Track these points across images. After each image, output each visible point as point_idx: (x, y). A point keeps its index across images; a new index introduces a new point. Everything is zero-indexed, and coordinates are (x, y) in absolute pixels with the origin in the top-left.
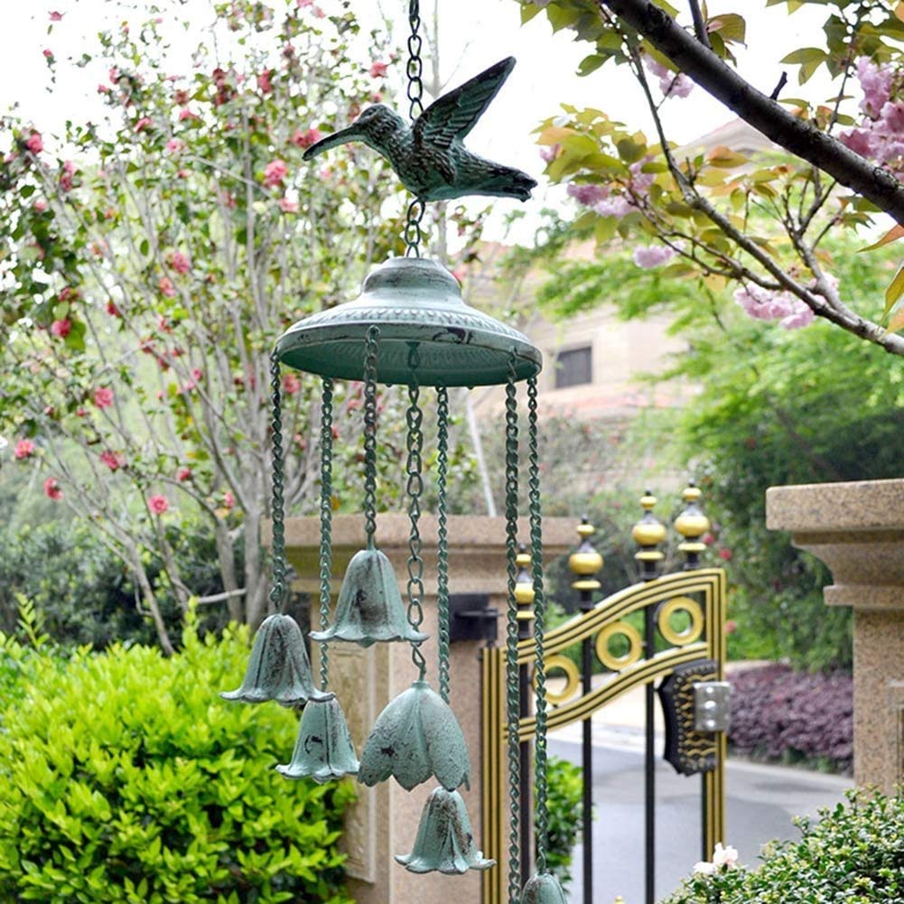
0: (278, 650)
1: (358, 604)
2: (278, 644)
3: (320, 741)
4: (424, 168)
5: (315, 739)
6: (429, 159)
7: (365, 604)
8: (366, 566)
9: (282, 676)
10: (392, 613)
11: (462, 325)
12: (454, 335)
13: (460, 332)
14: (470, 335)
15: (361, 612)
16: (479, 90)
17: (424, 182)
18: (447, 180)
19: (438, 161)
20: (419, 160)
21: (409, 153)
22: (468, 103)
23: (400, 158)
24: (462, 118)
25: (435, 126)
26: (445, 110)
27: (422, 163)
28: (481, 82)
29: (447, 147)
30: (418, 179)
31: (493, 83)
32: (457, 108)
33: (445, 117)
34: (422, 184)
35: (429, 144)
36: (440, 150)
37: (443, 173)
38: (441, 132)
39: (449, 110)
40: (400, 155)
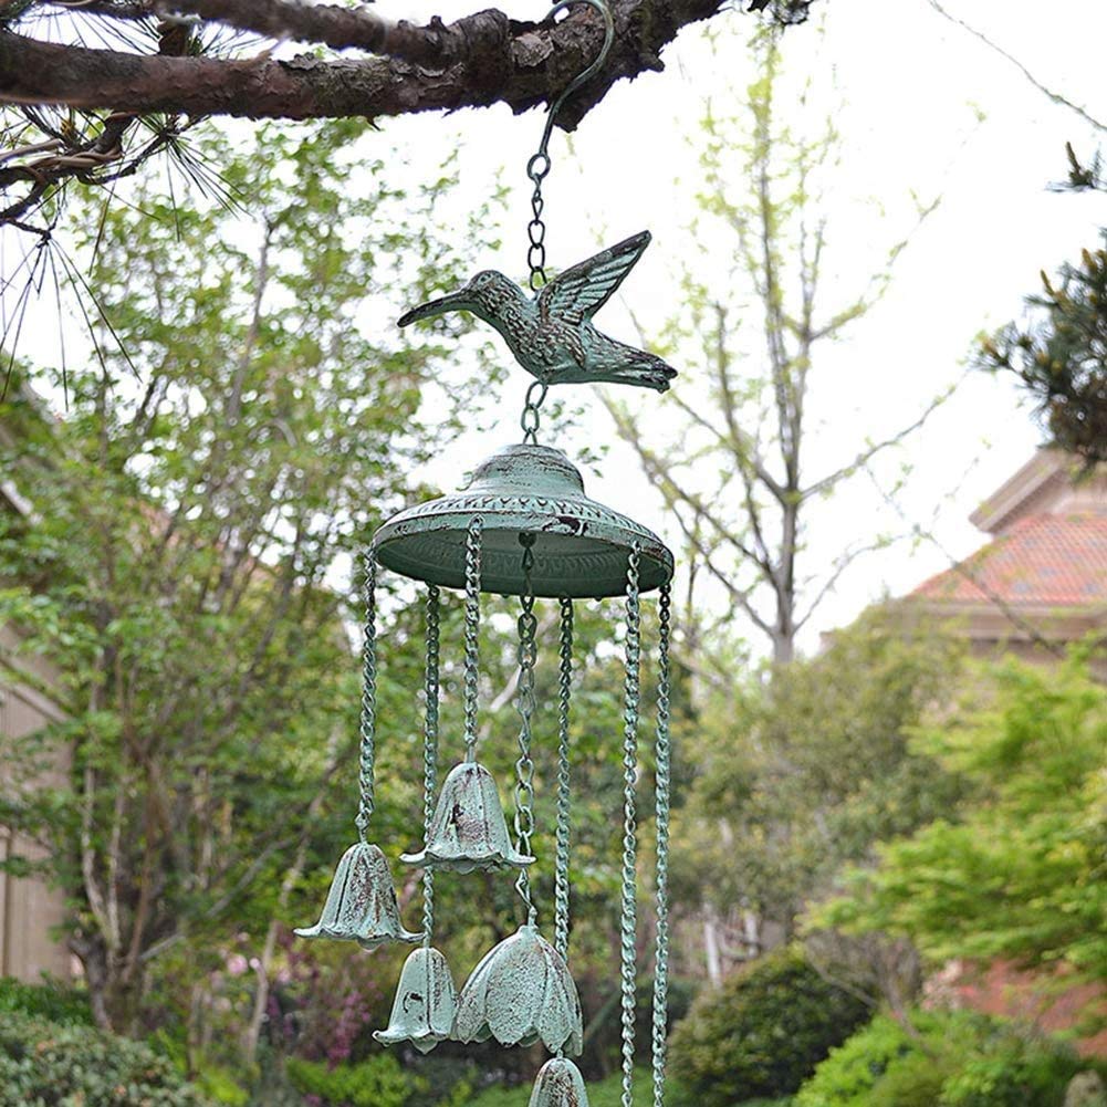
0: (364, 881)
1: (454, 821)
2: (362, 875)
3: (420, 999)
5: (414, 997)
6: (557, 336)
7: (462, 820)
8: (464, 778)
9: (366, 910)
10: (492, 830)
11: (576, 515)
12: (566, 526)
13: (574, 523)
14: (585, 527)
15: (458, 828)
16: (614, 264)
17: (550, 361)
18: (578, 362)
19: (569, 340)
20: (545, 336)
21: (533, 327)
22: (600, 278)
23: (520, 333)
24: (593, 294)
25: (562, 300)
26: (576, 283)
27: (549, 339)
28: (614, 257)
29: (577, 324)
30: (543, 358)
31: (627, 259)
32: (587, 282)
33: (574, 291)
34: (548, 364)
35: (558, 320)
36: (570, 327)
37: (574, 353)
38: (570, 307)
39: (580, 285)
40: (521, 328)
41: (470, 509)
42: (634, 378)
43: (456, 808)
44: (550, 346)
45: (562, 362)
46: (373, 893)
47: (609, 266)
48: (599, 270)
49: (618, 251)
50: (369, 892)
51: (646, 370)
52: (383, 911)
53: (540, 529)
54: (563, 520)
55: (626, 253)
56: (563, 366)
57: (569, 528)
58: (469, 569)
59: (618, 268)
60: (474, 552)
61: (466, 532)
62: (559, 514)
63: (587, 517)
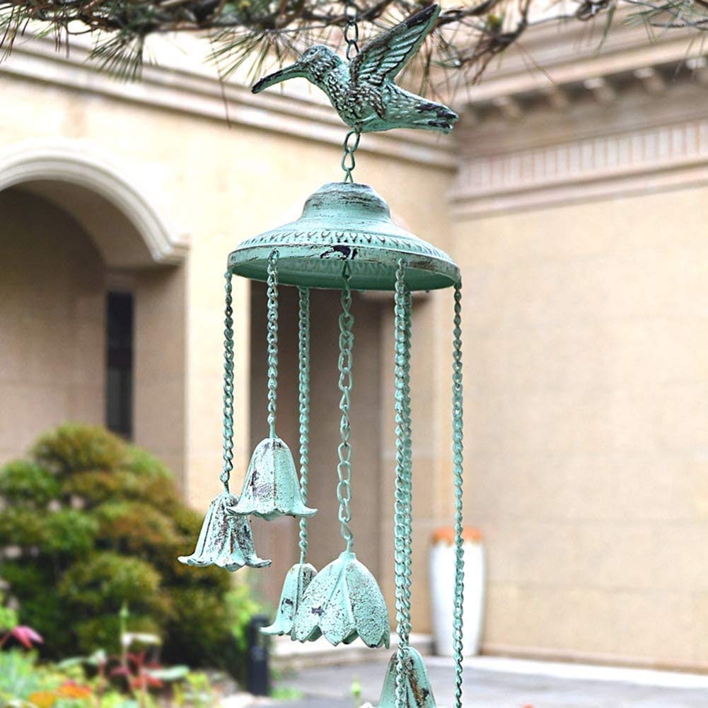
3: (291, 603)
5: (288, 602)
6: (364, 96)
7: (258, 483)
8: (262, 451)
9: (223, 545)
10: (279, 490)
11: (350, 244)
12: (339, 253)
13: (345, 250)
14: (355, 252)
15: (254, 489)
16: (409, 34)
17: (360, 115)
18: (379, 115)
19: (372, 98)
20: (355, 96)
21: (346, 90)
22: (398, 46)
23: (337, 94)
24: (393, 59)
25: (369, 66)
26: (379, 52)
27: (357, 98)
28: (409, 27)
29: (380, 85)
30: (354, 113)
31: (420, 28)
32: (389, 50)
33: (379, 58)
34: (357, 117)
35: (365, 82)
36: (374, 87)
37: (376, 108)
38: (374, 71)
39: (382, 53)
40: (338, 91)
41: (272, 243)
42: (423, 124)
43: (255, 474)
44: (359, 104)
45: (368, 116)
46: (229, 532)
47: (406, 35)
48: (397, 39)
49: (412, 24)
50: (225, 530)
51: (432, 117)
52: (236, 544)
53: (319, 256)
54: (336, 248)
55: (419, 24)
56: (369, 118)
57: (340, 254)
61: (265, 262)
62: (335, 243)
63: (358, 244)
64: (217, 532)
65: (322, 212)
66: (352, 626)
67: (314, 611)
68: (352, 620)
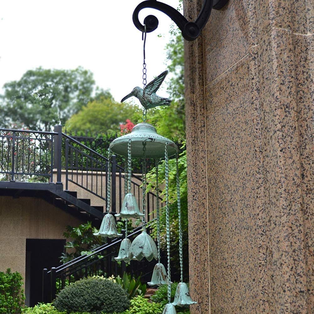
1: (126, 206)
2: (108, 221)
3: (124, 250)
4: (145, 101)
7: (128, 206)
8: (129, 197)
9: (109, 229)
10: (135, 208)
11: (153, 137)
13: (152, 139)
14: (154, 140)
15: (127, 208)
16: (159, 80)
17: (145, 104)
18: (150, 103)
19: (148, 99)
21: (142, 97)
25: (148, 90)
27: (145, 99)
28: (159, 78)
29: (151, 95)
31: (162, 78)
32: (154, 85)
35: (147, 95)
37: (149, 101)
38: (150, 91)
39: (152, 86)
41: (129, 137)
42: (162, 104)
43: (127, 204)
46: (111, 225)
47: (158, 80)
48: (156, 82)
49: (160, 76)
50: (110, 224)
51: (164, 102)
52: (113, 229)
53: (144, 141)
54: (149, 138)
55: (162, 76)
56: (148, 104)
57: (150, 140)
58: (128, 150)
59: (160, 80)
60: (130, 147)
61: (128, 142)
62: (148, 137)
63: (155, 138)
64: (107, 225)
65: (140, 131)
66: (152, 252)
67: (140, 247)
68: (151, 250)
